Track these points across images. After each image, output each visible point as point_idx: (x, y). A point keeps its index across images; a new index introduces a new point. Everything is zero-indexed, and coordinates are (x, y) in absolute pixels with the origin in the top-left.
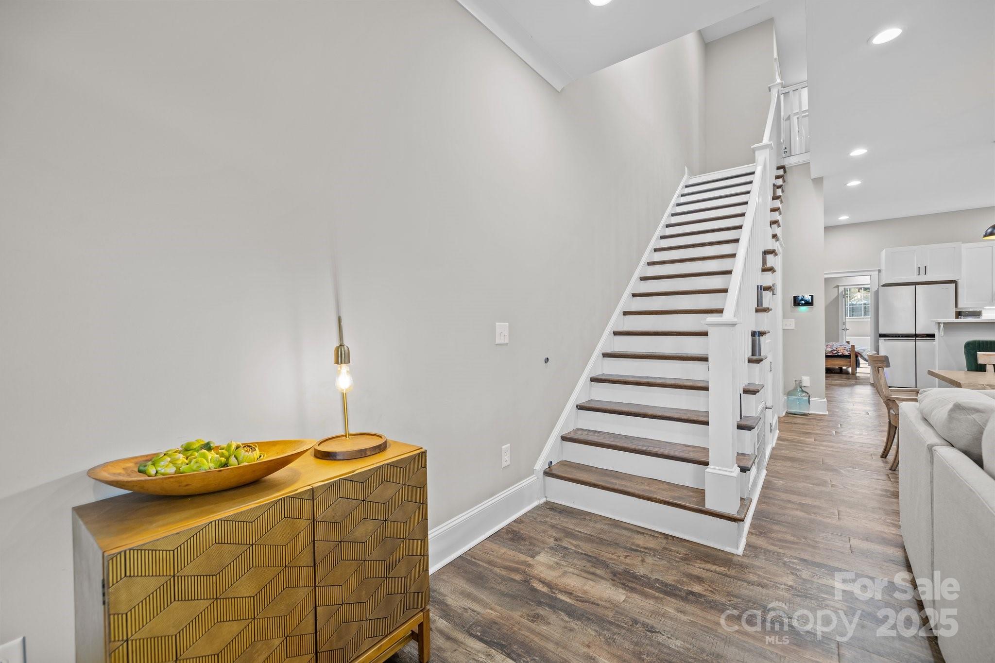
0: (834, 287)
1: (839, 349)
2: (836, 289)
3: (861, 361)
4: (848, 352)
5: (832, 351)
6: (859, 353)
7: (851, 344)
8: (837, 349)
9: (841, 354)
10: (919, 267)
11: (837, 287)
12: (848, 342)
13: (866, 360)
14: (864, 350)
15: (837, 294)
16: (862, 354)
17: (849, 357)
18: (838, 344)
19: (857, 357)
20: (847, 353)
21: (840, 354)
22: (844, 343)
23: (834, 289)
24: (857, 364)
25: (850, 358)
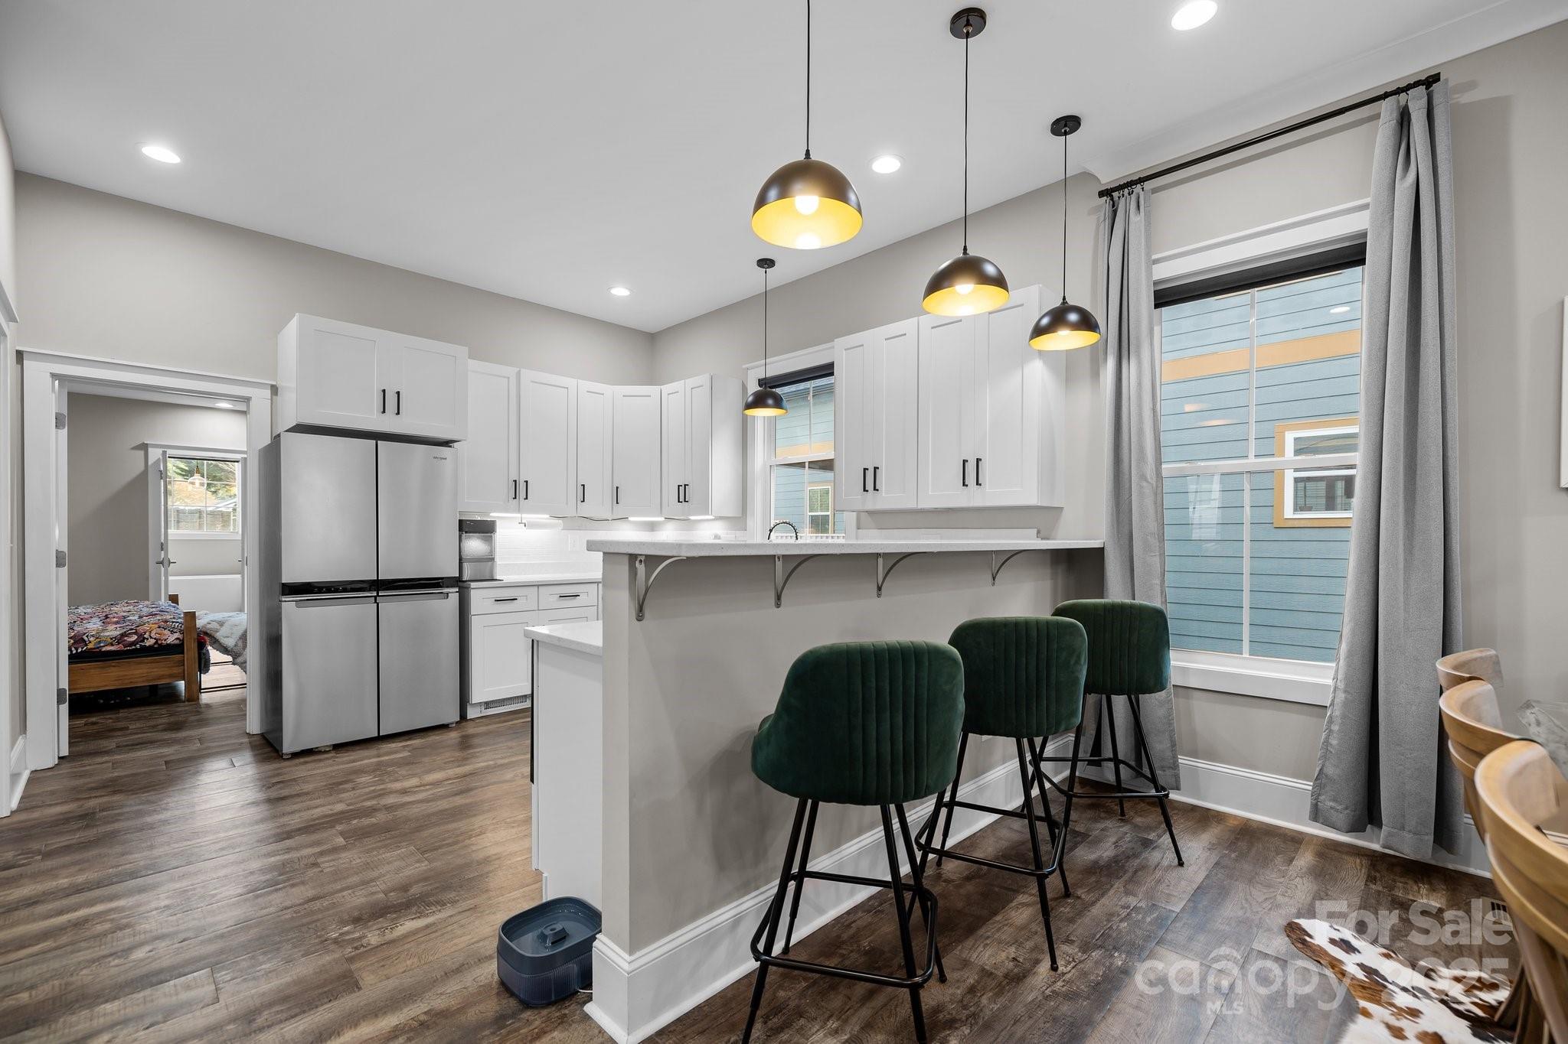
0: (134, 448)
1: (146, 627)
2: (142, 453)
3: (215, 655)
4: (176, 635)
5: (123, 635)
6: (206, 633)
7: (184, 606)
8: (141, 630)
9: (152, 641)
10: (384, 391)
11: (144, 447)
12: (174, 599)
13: (225, 650)
14: (221, 624)
15: (142, 468)
16: (218, 635)
17: (178, 648)
18: (144, 608)
19: (201, 645)
20: (171, 639)
21: (150, 642)
22: (164, 602)
23: (133, 451)
24: (204, 665)
25: (183, 653)
